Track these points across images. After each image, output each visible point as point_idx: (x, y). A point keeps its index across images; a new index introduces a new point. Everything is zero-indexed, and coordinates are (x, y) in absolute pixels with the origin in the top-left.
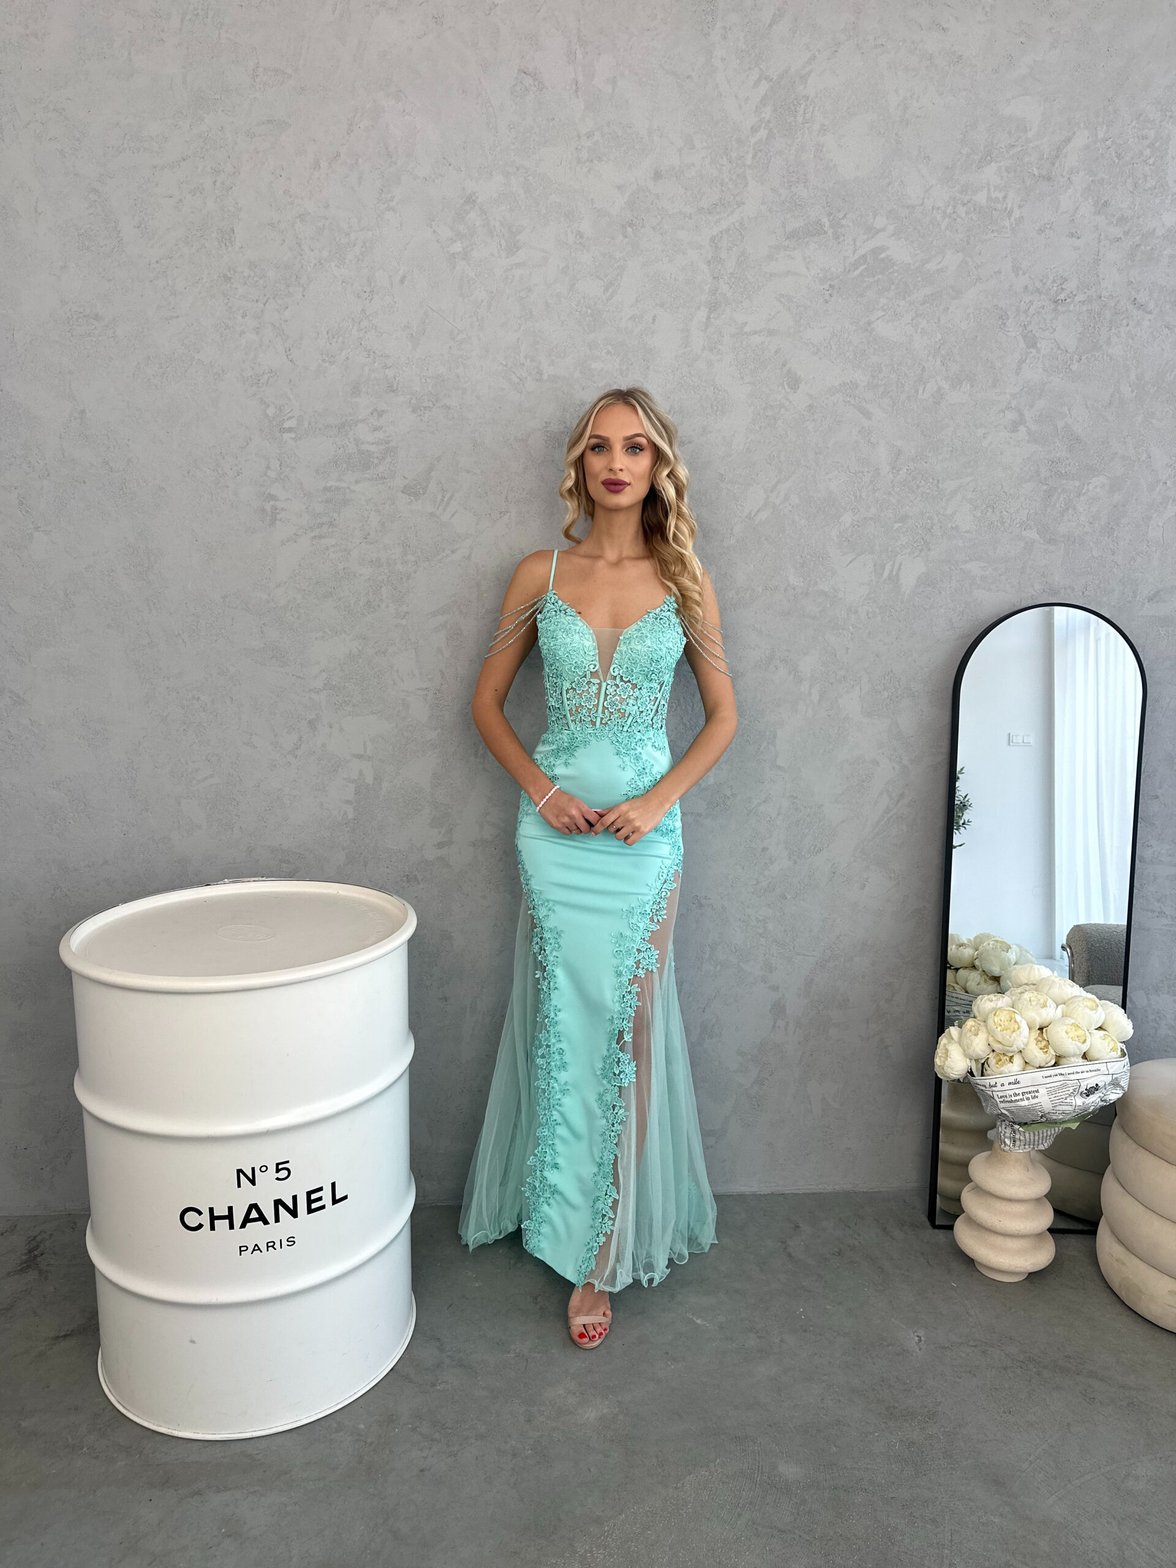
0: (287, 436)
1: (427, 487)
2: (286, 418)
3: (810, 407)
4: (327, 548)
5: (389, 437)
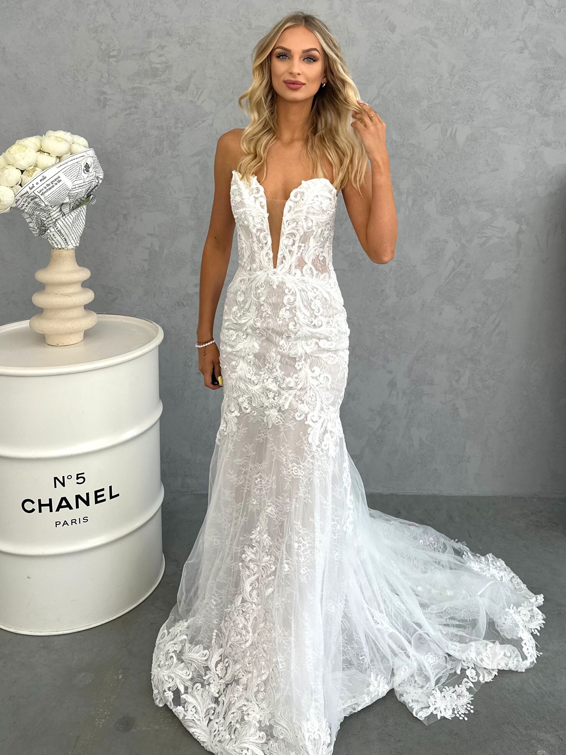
0: (112, 60)
1: (189, 86)
2: (111, 50)
3: (402, 41)
4: (134, 120)
5: (167, 60)
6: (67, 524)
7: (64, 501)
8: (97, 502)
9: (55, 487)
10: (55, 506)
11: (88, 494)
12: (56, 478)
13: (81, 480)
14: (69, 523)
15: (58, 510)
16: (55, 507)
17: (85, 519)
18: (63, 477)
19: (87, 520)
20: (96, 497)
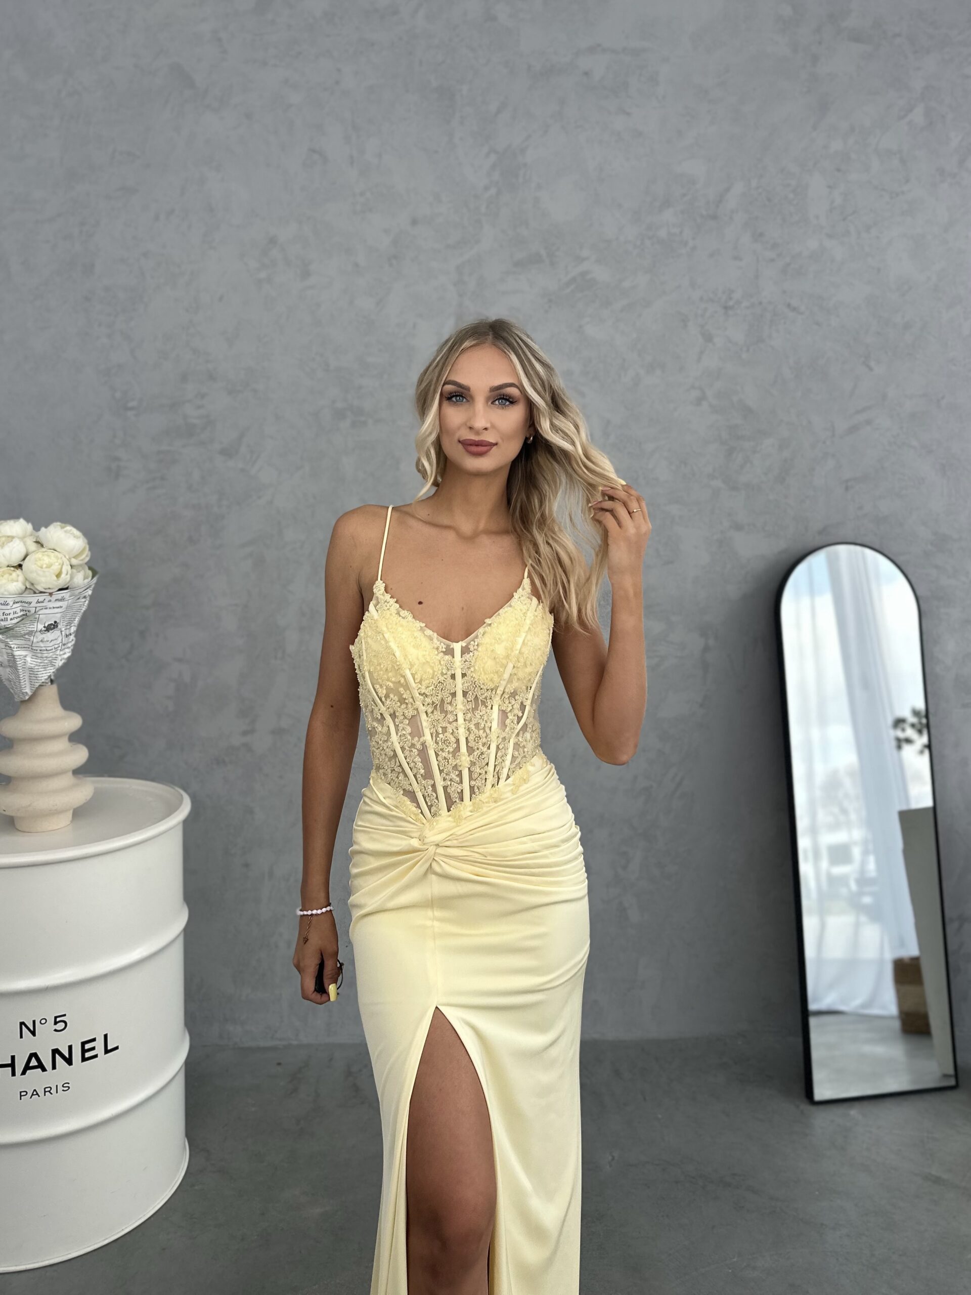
0: (130, 413)
1: (239, 449)
2: (129, 400)
5: (209, 413)
6: (37, 1094)
7: (33, 1058)
8: (84, 1059)
9: (21, 1037)
10: (20, 1066)
11: (70, 1047)
12: (22, 1024)
13: (61, 1026)
14: (41, 1093)
15: (24, 1073)
16: (19, 1068)
17: (65, 1085)
18: (34, 1022)
19: (69, 1087)
20: (84, 1051)
